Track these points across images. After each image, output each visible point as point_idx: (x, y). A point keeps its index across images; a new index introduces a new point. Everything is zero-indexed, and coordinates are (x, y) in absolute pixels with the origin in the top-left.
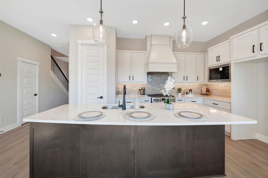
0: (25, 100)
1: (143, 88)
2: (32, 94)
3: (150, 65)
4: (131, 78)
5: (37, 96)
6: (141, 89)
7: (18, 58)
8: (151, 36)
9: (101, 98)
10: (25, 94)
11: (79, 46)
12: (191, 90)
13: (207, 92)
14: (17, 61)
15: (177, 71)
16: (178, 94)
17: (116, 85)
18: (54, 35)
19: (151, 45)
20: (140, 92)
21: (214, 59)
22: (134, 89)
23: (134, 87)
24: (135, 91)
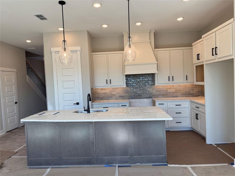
0: (7, 109)
2: (13, 102)
3: (126, 67)
4: (109, 82)
5: (17, 104)
9: (78, 104)
10: (7, 102)
11: (53, 54)
18: (28, 41)
21: (195, 57)
22: (113, 93)
23: (114, 91)
24: (115, 95)
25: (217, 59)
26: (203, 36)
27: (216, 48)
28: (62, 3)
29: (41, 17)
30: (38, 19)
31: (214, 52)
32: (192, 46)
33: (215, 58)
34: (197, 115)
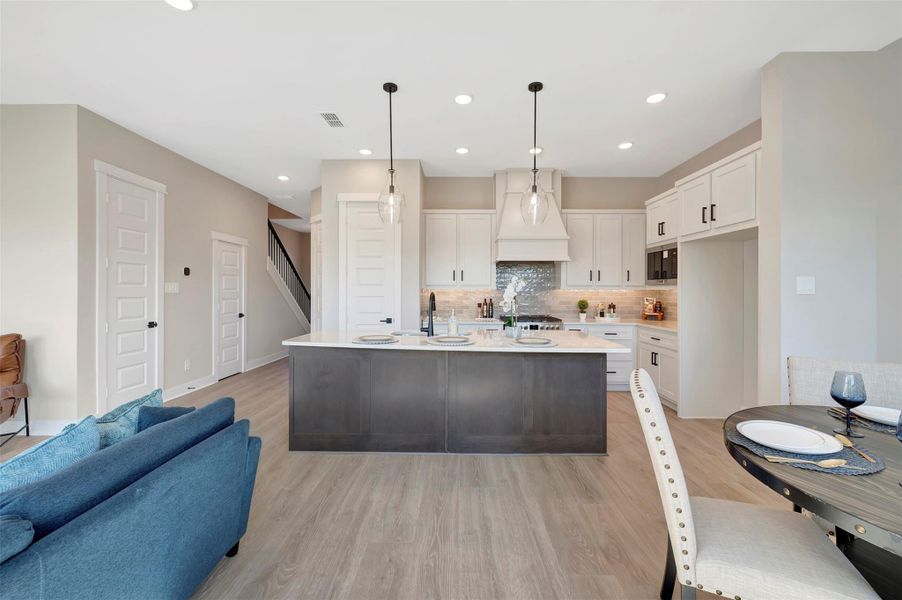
0: (224, 327)
1: (488, 301)
3: (500, 243)
4: (458, 275)
5: (243, 318)
6: (482, 302)
7: (215, 235)
8: (507, 173)
9: (389, 321)
10: (225, 314)
11: (342, 207)
12: (612, 306)
13: (655, 311)
14: (212, 240)
15: (567, 258)
16: (579, 318)
17: (421, 291)
18: (283, 178)
19: (507, 193)
20: (480, 310)
21: (653, 229)
22: (465, 302)
23: (467, 299)
24: (467, 307)
25: (713, 230)
26: (677, 183)
27: (713, 206)
28: (390, 88)
29: (332, 119)
30: (325, 123)
31: (709, 213)
32: (645, 208)
33: (709, 228)
34: (654, 355)
